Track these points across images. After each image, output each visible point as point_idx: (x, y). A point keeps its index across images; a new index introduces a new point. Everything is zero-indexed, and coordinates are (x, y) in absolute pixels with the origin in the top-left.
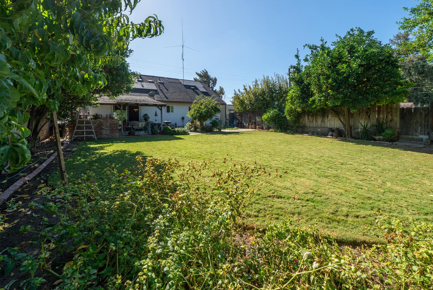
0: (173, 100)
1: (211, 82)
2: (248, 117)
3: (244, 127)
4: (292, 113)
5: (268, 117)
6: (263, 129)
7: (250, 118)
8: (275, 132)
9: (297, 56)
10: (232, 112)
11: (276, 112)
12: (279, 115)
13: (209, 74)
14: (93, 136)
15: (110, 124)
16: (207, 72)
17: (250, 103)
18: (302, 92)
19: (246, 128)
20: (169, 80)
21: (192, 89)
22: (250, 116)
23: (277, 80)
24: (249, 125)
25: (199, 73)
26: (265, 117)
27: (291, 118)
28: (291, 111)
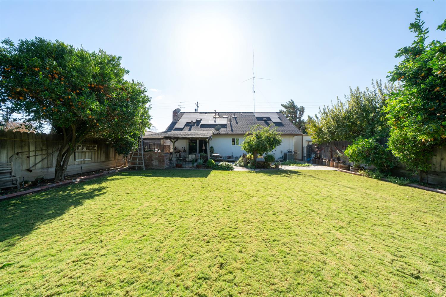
0: (237, 133)
1: (298, 112)
2: (329, 150)
3: (322, 164)
4: (404, 144)
5: (354, 152)
6: (349, 170)
7: (332, 151)
8: (368, 176)
9: (416, 27)
10: (310, 144)
11: (371, 144)
12: (376, 148)
13: (296, 104)
14: (142, 166)
15: (158, 157)
16: (293, 102)
17: (329, 132)
18: (424, 98)
19: (325, 165)
20: (243, 114)
21: (264, 120)
22: (332, 149)
23: (377, 91)
24: (329, 160)
25: (285, 104)
26: (349, 151)
27: (404, 155)
28: (403, 142)
